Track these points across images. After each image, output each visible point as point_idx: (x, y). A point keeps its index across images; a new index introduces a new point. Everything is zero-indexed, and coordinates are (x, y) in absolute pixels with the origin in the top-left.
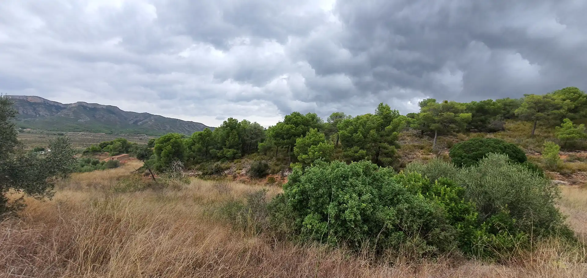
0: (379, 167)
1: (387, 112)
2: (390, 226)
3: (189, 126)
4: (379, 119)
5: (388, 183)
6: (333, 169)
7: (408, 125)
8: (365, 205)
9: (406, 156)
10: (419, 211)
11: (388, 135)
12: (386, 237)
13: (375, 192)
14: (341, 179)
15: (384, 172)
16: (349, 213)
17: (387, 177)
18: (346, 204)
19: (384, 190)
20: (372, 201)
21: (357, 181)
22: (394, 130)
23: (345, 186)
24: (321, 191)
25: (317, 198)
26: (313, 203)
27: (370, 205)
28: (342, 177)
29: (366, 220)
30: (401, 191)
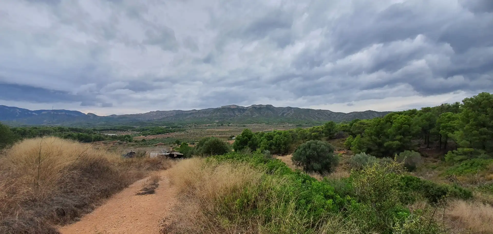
3: (318, 114)
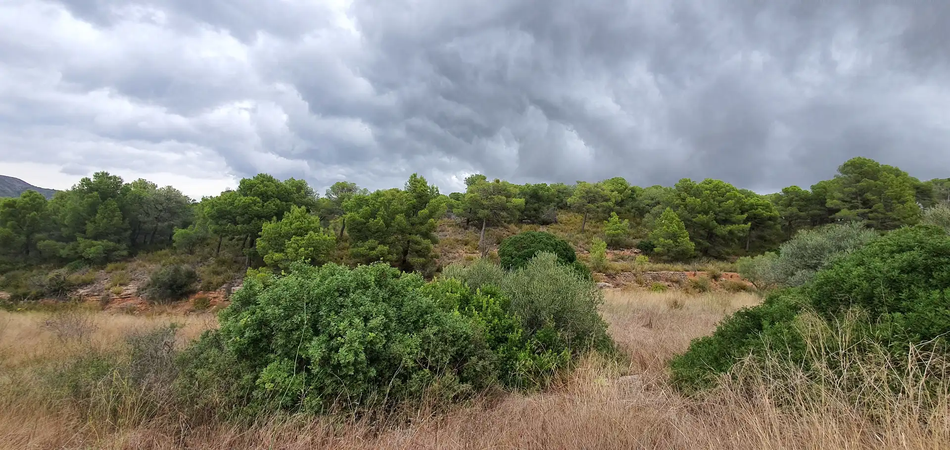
0: (402, 273)
1: (422, 188)
2: (411, 364)
4: (411, 198)
5: (413, 297)
6: (324, 278)
7: (450, 210)
8: (374, 335)
9: (445, 255)
10: (452, 335)
11: (422, 224)
12: (404, 382)
13: (391, 312)
14: (337, 294)
15: (407, 280)
16: (346, 352)
17: (410, 288)
18: (342, 337)
19: (406, 308)
20: (386, 326)
21: (364, 297)
22: (430, 215)
23: (342, 306)
24: (296, 319)
25: (289, 332)
26: (281, 342)
27: (381, 335)
28: (338, 291)
29: (374, 358)
30: (429, 308)
